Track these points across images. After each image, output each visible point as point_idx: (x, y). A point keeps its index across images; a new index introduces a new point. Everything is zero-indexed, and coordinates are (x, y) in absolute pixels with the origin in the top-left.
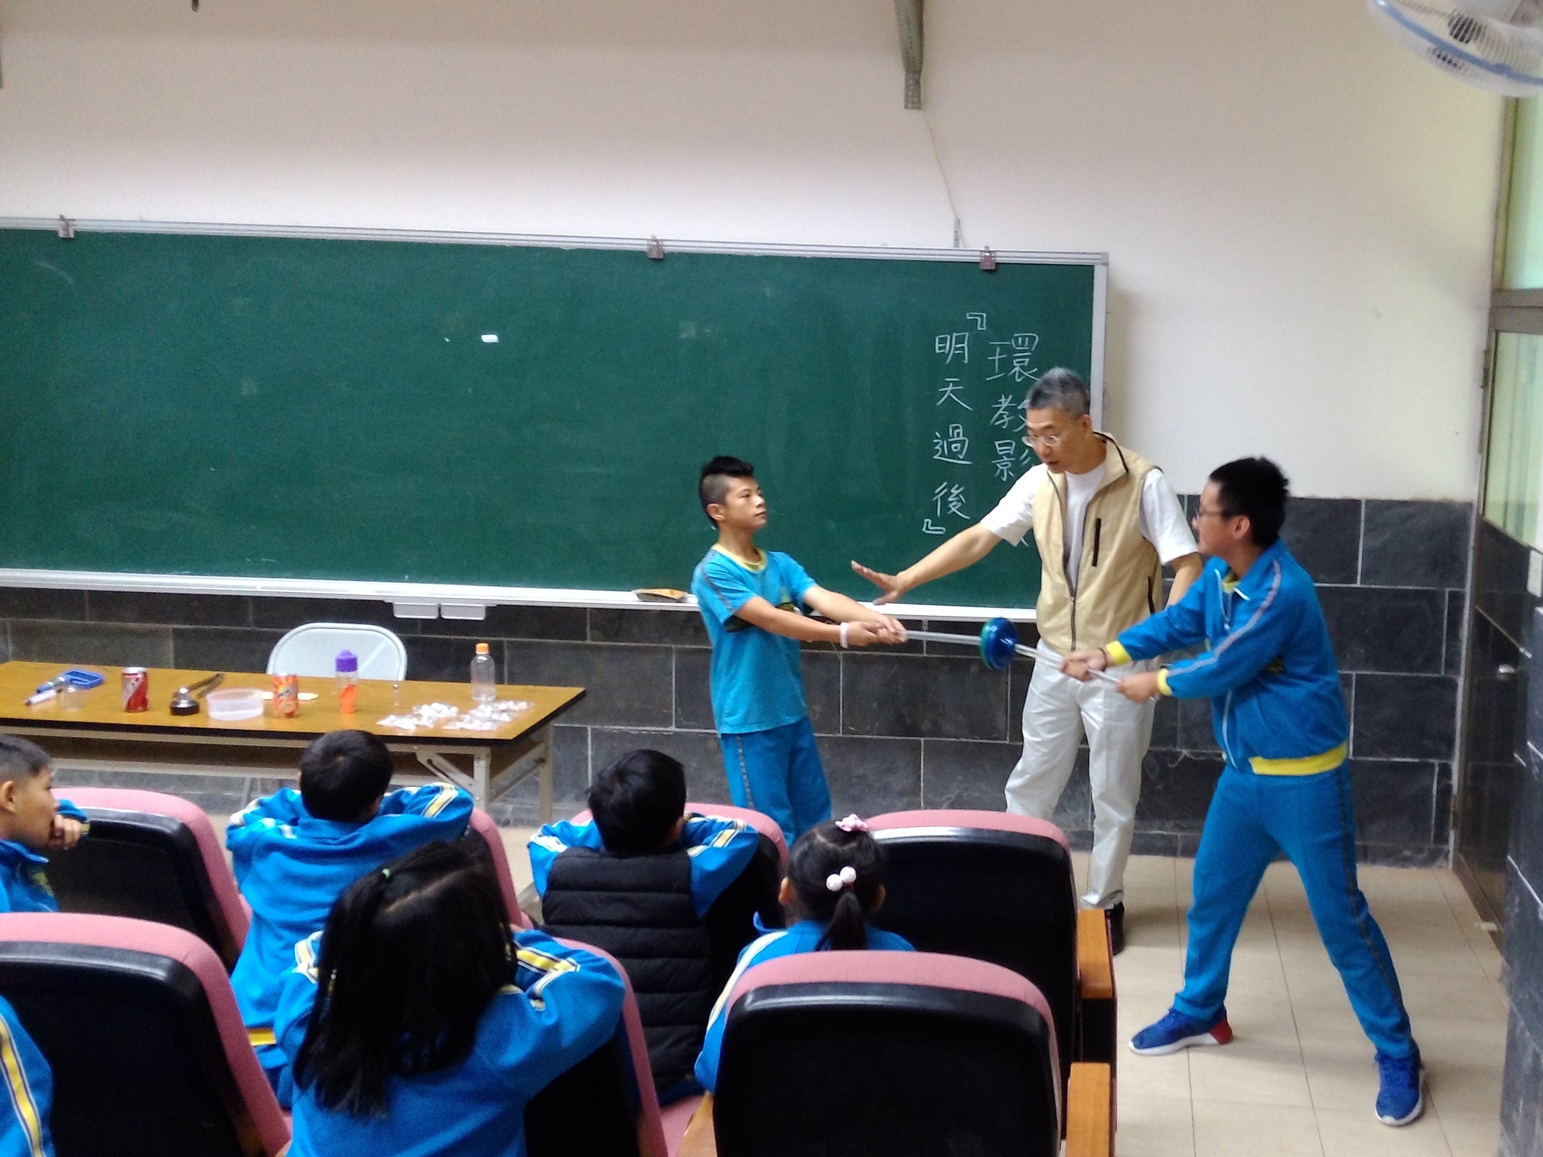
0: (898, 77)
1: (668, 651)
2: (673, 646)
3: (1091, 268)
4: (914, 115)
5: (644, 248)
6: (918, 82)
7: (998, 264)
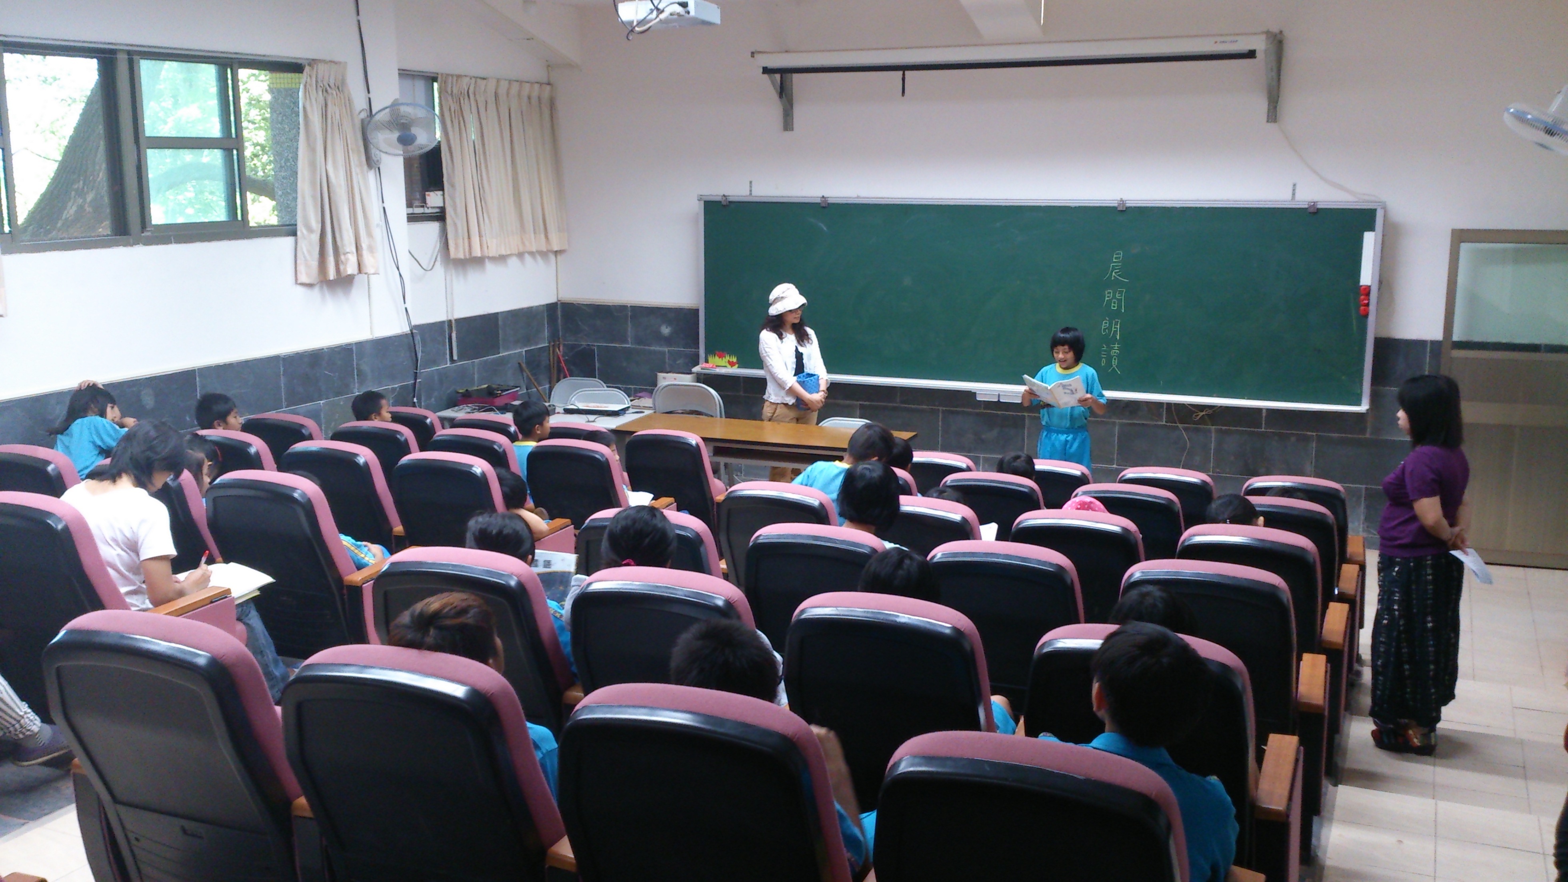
0: (1262, 105)
1: (1114, 423)
2: (1117, 421)
3: (1375, 210)
4: (1271, 126)
5: (1116, 205)
6: (1275, 107)
7: (1318, 209)
